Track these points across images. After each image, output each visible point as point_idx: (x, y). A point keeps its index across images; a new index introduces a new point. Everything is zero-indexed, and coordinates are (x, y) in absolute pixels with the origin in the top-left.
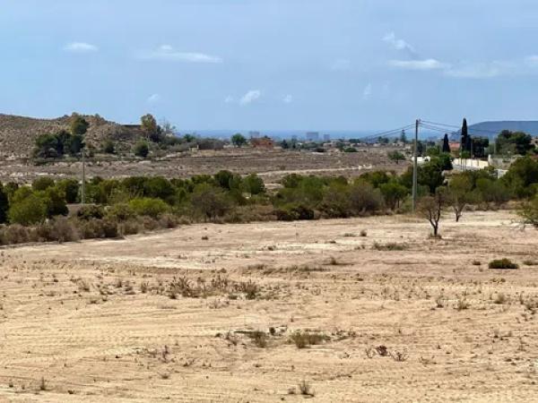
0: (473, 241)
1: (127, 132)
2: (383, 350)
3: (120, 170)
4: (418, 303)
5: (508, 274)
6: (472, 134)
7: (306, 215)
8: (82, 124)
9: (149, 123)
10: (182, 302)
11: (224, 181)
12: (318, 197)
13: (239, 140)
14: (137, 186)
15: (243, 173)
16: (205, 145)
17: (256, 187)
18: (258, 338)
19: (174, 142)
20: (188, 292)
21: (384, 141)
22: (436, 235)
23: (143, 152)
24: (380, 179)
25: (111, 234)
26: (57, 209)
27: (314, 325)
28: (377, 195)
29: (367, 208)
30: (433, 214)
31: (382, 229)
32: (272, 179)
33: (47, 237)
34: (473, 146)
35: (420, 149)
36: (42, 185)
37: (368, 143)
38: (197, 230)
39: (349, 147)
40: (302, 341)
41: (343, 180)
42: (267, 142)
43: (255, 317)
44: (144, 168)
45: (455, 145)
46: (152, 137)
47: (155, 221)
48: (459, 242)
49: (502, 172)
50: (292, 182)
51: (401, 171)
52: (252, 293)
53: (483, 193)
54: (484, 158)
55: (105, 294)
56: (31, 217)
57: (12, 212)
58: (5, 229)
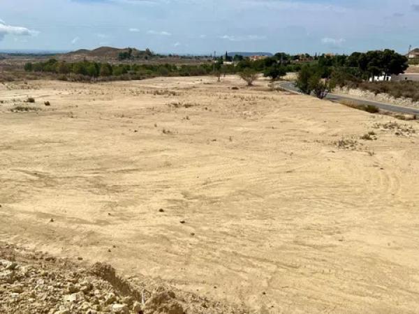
0: (228, 82)
1: (142, 53)
2: (206, 109)
3: (140, 62)
4: (214, 97)
5: (237, 91)
6: (228, 55)
7: (187, 75)
8: (130, 50)
9: (148, 50)
10: (157, 96)
11: (167, 66)
12: (190, 71)
13: (170, 56)
14: (145, 67)
15: (172, 64)
16: (162, 57)
17: (175, 68)
18: (176, 105)
19: (154, 56)
20: (158, 94)
21: (206, 57)
22: (219, 81)
23: (146, 58)
24: (205, 66)
25: (139, 79)
26: (125, 72)
27: (190, 102)
28: (205, 70)
29: (201, 73)
30: (218, 75)
31: (206, 79)
32: (179, 66)
33: (122, 79)
34: (228, 58)
35: (215, 59)
36: (121, 66)
37: (202, 57)
38: (161, 78)
39: (198, 58)
40: (187, 106)
41: (196, 66)
42: (177, 56)
43: (175, 100)
44: (147, 62)
45: (224, 58)
46: (148, 54)
47: (150, 76)
48: (225, 82)
49: (235, 65)
50: (183, 67)
51: (211, 64)
52: (174, 94)
53: (231, 71)
54: (231, 61)
55: (138, 94)
56: (118, 74)
57: (113, 73)
58: (112, 77)
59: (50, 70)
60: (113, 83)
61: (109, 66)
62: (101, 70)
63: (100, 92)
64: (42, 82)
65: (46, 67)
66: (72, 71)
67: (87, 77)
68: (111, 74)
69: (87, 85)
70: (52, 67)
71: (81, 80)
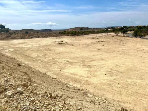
0: (110, 35)
1: (86, 28)
2: (108, 42)
3: (86, 31)
4: (109, 39)
5: (113, 37)
6: (109, 27)
7: (98, 33)
8: (83, 27)
9: (87, 27)
10: (93, 39)
11: (93, 31)
12: (99, 32)
13: (93, 28)
14: (87, 31)
15: (94, 30)
16: (91, 29)
17: (95, 31)
18: (99, 42)
19: (89, 29)
20: (93, 38)
21: (103, 28)
22: (108, 34)
23: (87, 29)
25: (86, 35)
26: (83, 33)
28: (103, 32)
29: (102, 33)
30: (108, 33)
31: (104, 34)
32: (96, 31)
33: (82, 35)
34: (109, 28)
35: (105, 28)
36: (81, 32)
37: (102, 28)
38: (92, 34)
39: (101, 29)
40: (102, 42)
41: (101, 31)
42: (95, 28)
43: (98, 40)
44: (87, 30)
45: (108, 28)
46: (87, 28)
47: (89, 34)
48: (109, 35)
49: (112, 30)
50: (97, 31)
51: (104, 30)
52: (97, 38)
53: (110, 31)
55: (87, 39)
56: (81, 34)
57: (80, 33)
58: (79, 35)
59: (64, 34)
60: (80, 36)
61: (78, 32)
62: (77, 33)
63: (78, 39)
64: (64, 36)
65: (64, 33)
66: (70, 34)
67: (73, 35)
68: (79, 34)
69: (74, 37)
70: (65, 33)
71: (72, 36)
